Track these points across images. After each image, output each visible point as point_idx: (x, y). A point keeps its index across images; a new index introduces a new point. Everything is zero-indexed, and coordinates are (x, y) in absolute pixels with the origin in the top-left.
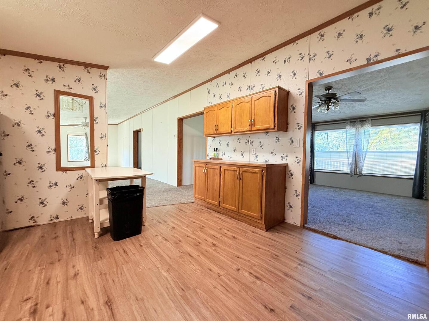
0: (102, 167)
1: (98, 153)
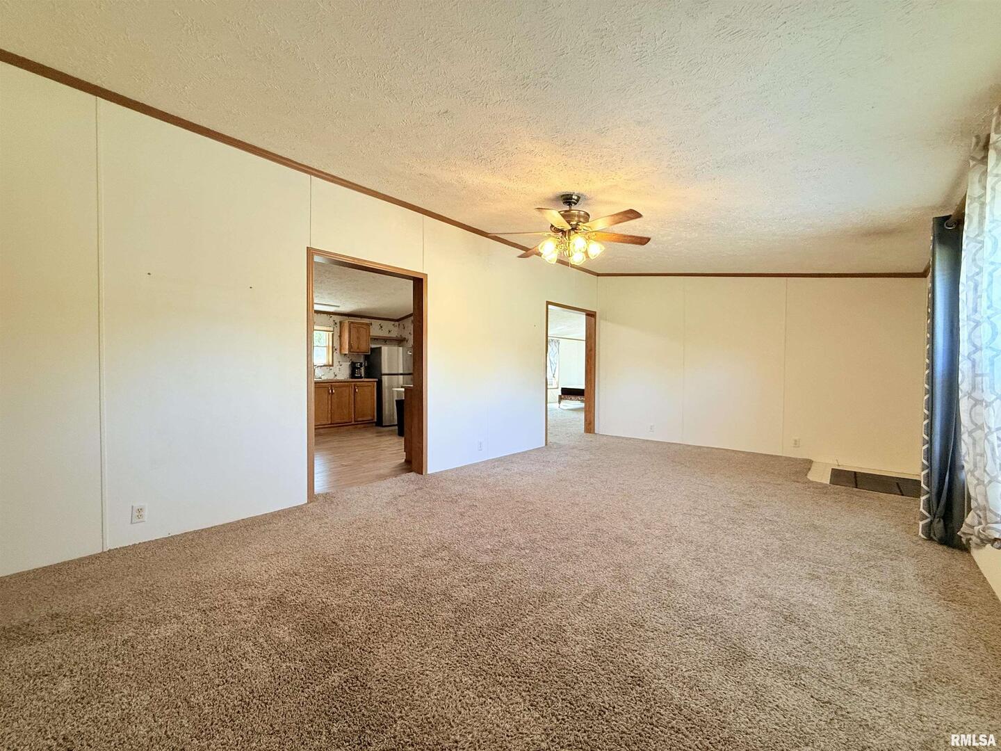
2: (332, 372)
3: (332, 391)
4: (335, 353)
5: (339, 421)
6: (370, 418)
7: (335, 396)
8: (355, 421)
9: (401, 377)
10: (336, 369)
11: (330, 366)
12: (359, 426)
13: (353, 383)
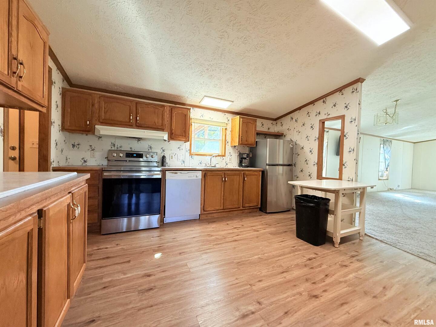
0: (349, 181)
1: (346, 167)
2: (224, 161)
3: (225, 179)
4: (227, 145)
5: (230, 207)
6: (255, 204)
7: (227, 184)
8: (243, 207)
9: (281, 167)
10: (227, 158)
11: (223, 156)
12: (246, 211)
13: (243, 172)
